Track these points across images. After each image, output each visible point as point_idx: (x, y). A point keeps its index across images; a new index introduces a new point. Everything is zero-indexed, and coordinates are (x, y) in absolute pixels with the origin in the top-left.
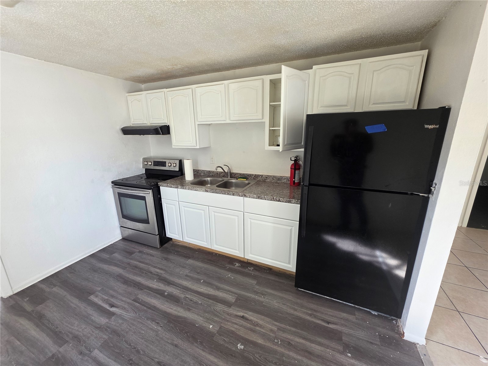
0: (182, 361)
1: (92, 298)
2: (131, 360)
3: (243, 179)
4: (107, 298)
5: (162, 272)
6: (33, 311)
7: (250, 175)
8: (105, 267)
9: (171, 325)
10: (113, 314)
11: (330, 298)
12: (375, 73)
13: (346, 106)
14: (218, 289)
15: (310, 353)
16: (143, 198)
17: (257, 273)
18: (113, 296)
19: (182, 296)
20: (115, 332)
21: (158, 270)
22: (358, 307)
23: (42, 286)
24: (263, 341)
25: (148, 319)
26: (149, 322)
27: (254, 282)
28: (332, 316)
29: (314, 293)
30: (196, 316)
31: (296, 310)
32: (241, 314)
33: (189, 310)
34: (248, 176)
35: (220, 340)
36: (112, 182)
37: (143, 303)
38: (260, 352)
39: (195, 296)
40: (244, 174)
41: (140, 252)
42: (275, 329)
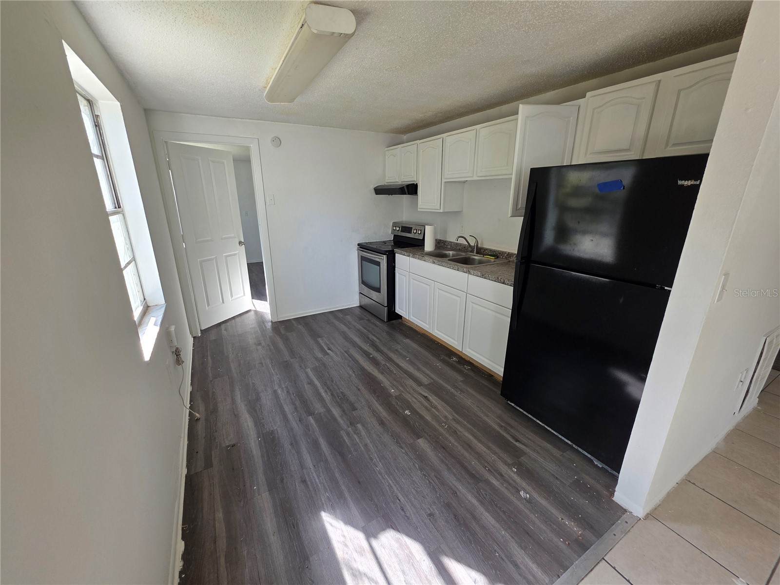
0: (358, 399)
1: (319, 339)
2: (326, 383)
3: (490, 257)
4: (328, 343)
5: (377, 340)
6: (284, 334)
7: (502, 253)
8: (337, 323)
9: (363, 377)
10: (328, 354)
11: (543, 425)
12: (682, 93)
13: (628, 150)
14: (419, 369)
15: (471, 447)
16: (378, 264)
17: (471, 374)
18: (332, 344)
19: (383, 363)
20: (324, 364)
21: (375, 338)
22: (576, 447)
23: (294, 322)
24: (430, 418)
25: (349, 366)
26: (348, 368)
27: (459, 378)
28: (530, 440)
29: (525, 413)
30: (386, 380)
31: (487, 416)
32: (426, 395)
33: (382, 373)
34: (500, 254)
35: (394, 402)
36: (359, 245)
37: (351, 356)
38: (422, 423)
39: (394, 367)
40: (494, 251)
41: (368, 320)
42: (450, 417)
